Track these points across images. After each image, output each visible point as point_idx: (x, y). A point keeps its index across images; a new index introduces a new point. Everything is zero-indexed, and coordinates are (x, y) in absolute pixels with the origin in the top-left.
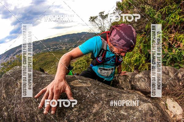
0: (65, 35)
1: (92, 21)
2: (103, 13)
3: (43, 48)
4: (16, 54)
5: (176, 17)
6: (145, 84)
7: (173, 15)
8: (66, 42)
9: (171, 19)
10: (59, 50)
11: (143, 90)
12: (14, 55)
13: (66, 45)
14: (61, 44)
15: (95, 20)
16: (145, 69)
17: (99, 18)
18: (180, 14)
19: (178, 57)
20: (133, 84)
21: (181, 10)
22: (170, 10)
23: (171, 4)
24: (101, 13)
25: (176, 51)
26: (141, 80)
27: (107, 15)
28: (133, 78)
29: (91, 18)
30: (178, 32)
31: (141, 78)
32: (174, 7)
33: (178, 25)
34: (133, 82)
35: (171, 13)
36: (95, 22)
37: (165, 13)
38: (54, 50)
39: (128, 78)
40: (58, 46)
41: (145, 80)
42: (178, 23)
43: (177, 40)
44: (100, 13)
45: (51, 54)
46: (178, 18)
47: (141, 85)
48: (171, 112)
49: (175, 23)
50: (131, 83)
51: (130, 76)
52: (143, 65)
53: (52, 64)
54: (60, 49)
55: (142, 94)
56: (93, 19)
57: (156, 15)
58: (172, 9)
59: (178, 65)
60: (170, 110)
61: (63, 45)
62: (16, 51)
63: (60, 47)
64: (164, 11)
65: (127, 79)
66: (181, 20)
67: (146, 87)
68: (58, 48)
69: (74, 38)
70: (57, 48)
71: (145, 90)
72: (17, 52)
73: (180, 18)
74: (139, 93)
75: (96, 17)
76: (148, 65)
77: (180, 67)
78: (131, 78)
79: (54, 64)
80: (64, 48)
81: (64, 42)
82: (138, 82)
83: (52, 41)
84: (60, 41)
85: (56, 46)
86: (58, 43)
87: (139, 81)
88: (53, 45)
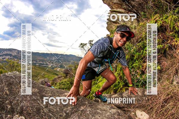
8: (52, 61)
10: (44, 66)
13: (53, 63)
14: (48, 61)
38: (39, 65)
40: (45, 63)
54: (46, 66)
61: (49, 63)
63: (47, 64)
68: (45, 65)
70: (43, 64)
83: (40, 56)
84: (48, 58)
85: (43, 62)
86: (45, 60)
88: (40, 61)
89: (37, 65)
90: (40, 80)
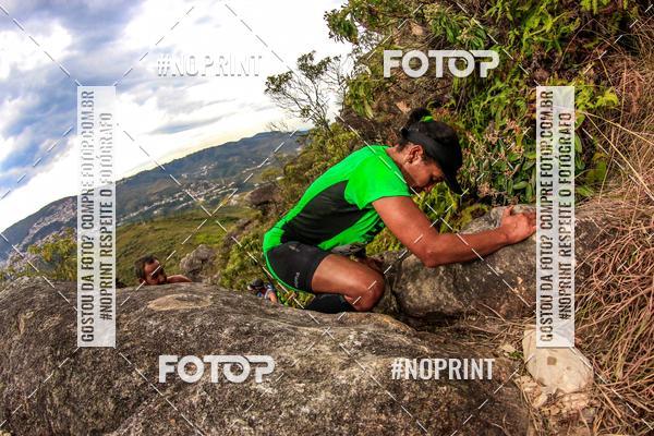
0: (200, 152)
1: (275, 91)
3: (126, 208)
4: (32, 243)
8: (204, 178)
10: (183, 209)
12: (26, 248)
13: (207, 186)
14: (188, 187)
15: (285, 85)
24: (304, 58)
28: (397, 270)
36: (284, 93)
38: (165, 213)
40: (180, 196)
45: (157, 227)
48: (540, 383)
54: (187, 207)
56: (277, 84)
61: (195, 190)
62: (31, 231)
63: (188, 199)
68: (181, 203)
69: (230, 159)
70: (174, 204)
71: (438, 306)
72: (36, 235)
80: (202, 199)
81: (198, 179)
83: (155, 179)
84: (185, 176)
85: (172, 195)
87: (415, 276)
88: (161, 196)
89: (156, 216)
90: (182, 261)
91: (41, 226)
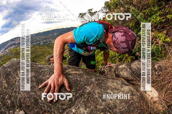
0: (55, 29)
1: (81, 17)
2: (92, 10)
3: (33, 41)
4: (8, 48)
5: (157, 18)
6: (127, 74)
7: (154, 16)
8: (55, 36)
9: (153, 20)
10: (48, 44)
11: (125, 78)
12: (6, 49)
15: (84, 16)
16: (128, 61)
17: (88, 14)
18: (160, 16)
19: (156, 52)
20: (117, 73)
21: (162, 13)
22: (152, 11)
23: (154, 6)
24: (90, 10)
25: (154, 47)
26: (124, 70)
27: (95, 12)
28: (117, 69)
29: (81, 14)
30: (157, 31)
31: (124, 68)
32: (156, 9)
33: (158, 25)
34: (117, 71)
35: (153, 14)
36: (83, 18)
37: (148, 14)
39: (113, 68)
40: (48, 40)
41: (127, 70)
42: (158, 23)
43: (156, 38)
44: (88, 10)
45: (41, 48)
46: (158, 19)
47: (124, 74)
48: (149, 95)
49: (156, 23)
50: (116, 73)
51: (114, 67)
52: (126, 58)
53: (42, 58)
55: (124, 80)
56: (82, 15)
57: (139, 16)
58: (154, 11)
59: (156, 59)
60: (148, 94)
61: (52, 39)
62: (8, 45)
63: (50, 41)
64: (147, 12)
65: (112, 70)
66: (160, 21)
67: (128, 76)
68: (48, 42)
70: (46, 42)
71: (128, 78)
72: (9, 46)
73: (160, 20)
74: (122, 79)
75: (85, 14)
76: (131, 58)
77: (158, 60)
78: (115, 69)
79: (44, 57)
81: (53, 36)
82: (122, 72)
83: (42, 35)
84: (50, 35)
85: (46, 40)
86: (48, 37)
87: (122, 70)
88: (43, 40)
89: (41, 45)
90: (47, 57)
91: (10, 44)
